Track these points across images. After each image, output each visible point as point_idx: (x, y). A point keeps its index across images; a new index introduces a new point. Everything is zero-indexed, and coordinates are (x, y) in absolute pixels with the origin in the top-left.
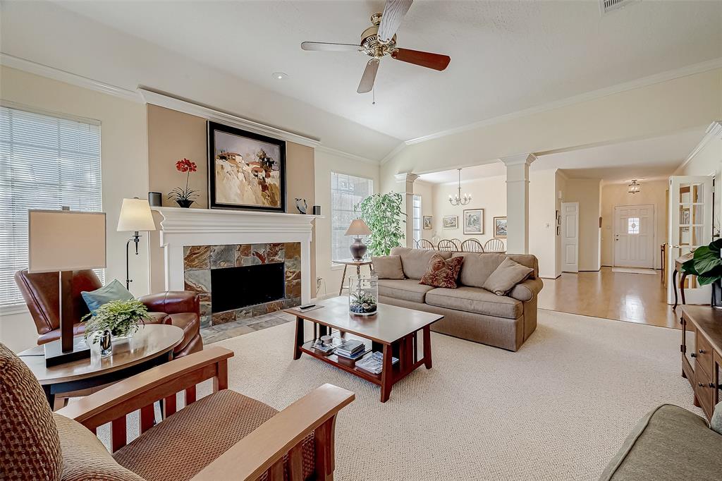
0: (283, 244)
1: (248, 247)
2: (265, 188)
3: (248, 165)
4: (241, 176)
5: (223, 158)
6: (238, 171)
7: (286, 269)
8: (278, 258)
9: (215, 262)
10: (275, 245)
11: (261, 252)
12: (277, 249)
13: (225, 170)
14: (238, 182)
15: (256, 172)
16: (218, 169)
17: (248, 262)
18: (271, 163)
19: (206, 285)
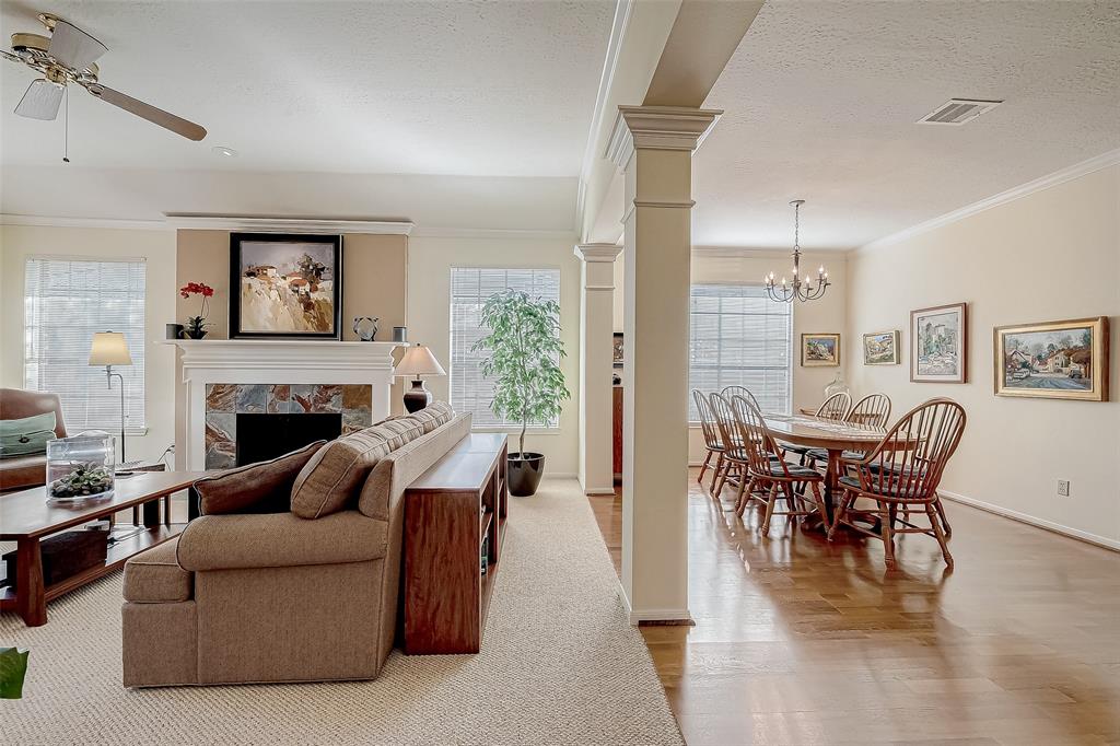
0: (339, 387)
1: (286, 388)
2: (308, 306)
3: (284, 278)
4: (274, 294)
5: (250, 274)
6: (270, 289)
7: (343, 424)
8: (332, 407)
9: (242, 404)
10: (328, 387)
11: (304, 396)
12: (330, 392)
13: (254, 290)
14: (270, 303)
15: (297, 286)
16: (244, 289)
17: (287, 408)
18: (319, 271)
19: (230, 432)
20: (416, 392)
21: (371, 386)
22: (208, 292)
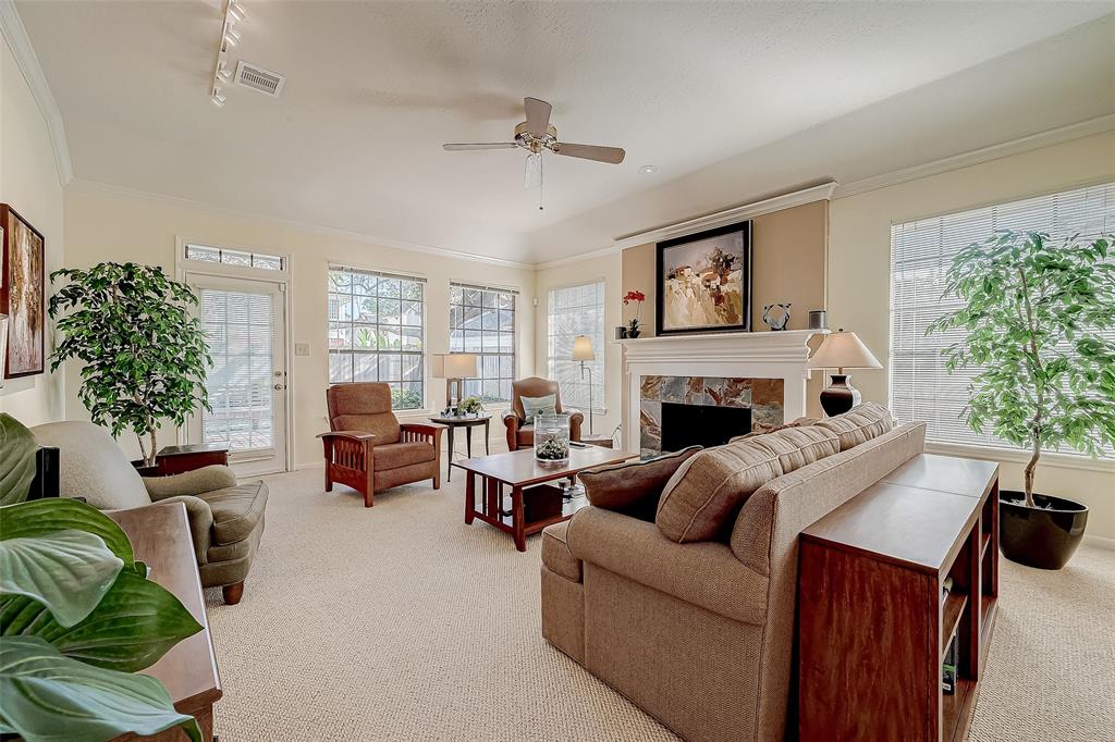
0: (749, 381)
1: (700, 380)
2: (719, 299)
3: (698, 275)
4: (689, 291)
5: (672, 277)
6: (686, 287)
7: (753, 421)
8: (742, 401)
9: (666, 394)
10: (740, 380)
11: (716, 389)
12: (740, 386)
13: (674, 291)
14: (686, 301)
15: (708, 281)
16: (667, 291)
17: (700, 400)
18: (728, 262)
19: (657, 418)
20: (838, 389)
21: (782, 380)
22: (640, 297)
